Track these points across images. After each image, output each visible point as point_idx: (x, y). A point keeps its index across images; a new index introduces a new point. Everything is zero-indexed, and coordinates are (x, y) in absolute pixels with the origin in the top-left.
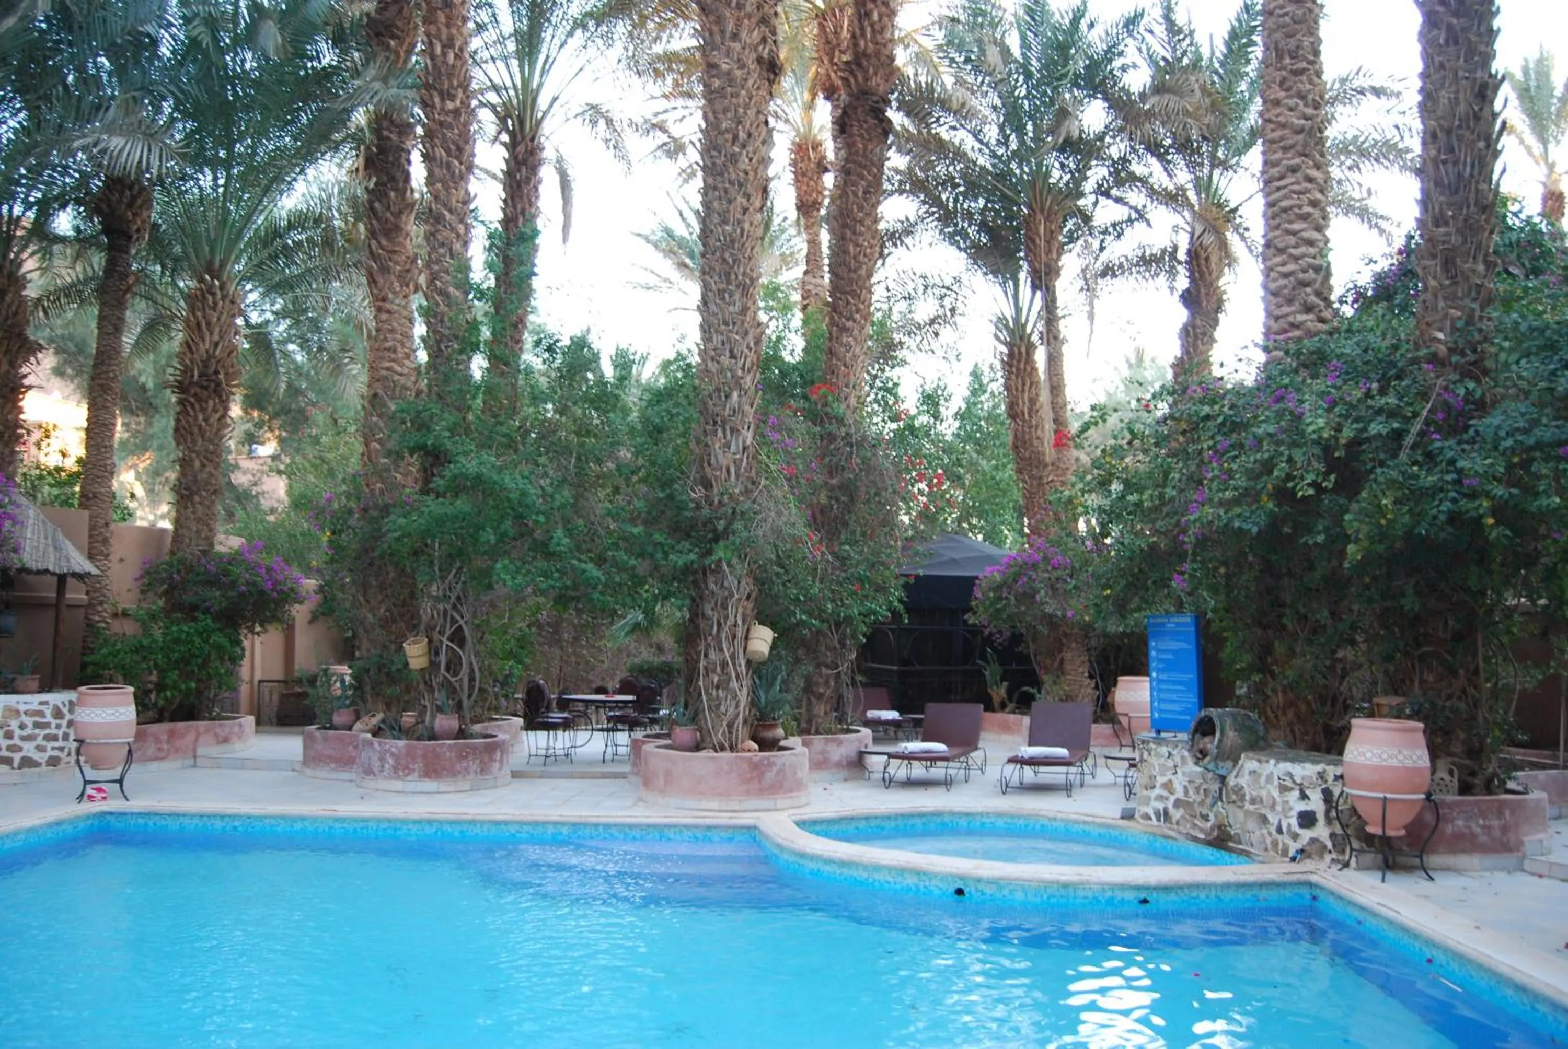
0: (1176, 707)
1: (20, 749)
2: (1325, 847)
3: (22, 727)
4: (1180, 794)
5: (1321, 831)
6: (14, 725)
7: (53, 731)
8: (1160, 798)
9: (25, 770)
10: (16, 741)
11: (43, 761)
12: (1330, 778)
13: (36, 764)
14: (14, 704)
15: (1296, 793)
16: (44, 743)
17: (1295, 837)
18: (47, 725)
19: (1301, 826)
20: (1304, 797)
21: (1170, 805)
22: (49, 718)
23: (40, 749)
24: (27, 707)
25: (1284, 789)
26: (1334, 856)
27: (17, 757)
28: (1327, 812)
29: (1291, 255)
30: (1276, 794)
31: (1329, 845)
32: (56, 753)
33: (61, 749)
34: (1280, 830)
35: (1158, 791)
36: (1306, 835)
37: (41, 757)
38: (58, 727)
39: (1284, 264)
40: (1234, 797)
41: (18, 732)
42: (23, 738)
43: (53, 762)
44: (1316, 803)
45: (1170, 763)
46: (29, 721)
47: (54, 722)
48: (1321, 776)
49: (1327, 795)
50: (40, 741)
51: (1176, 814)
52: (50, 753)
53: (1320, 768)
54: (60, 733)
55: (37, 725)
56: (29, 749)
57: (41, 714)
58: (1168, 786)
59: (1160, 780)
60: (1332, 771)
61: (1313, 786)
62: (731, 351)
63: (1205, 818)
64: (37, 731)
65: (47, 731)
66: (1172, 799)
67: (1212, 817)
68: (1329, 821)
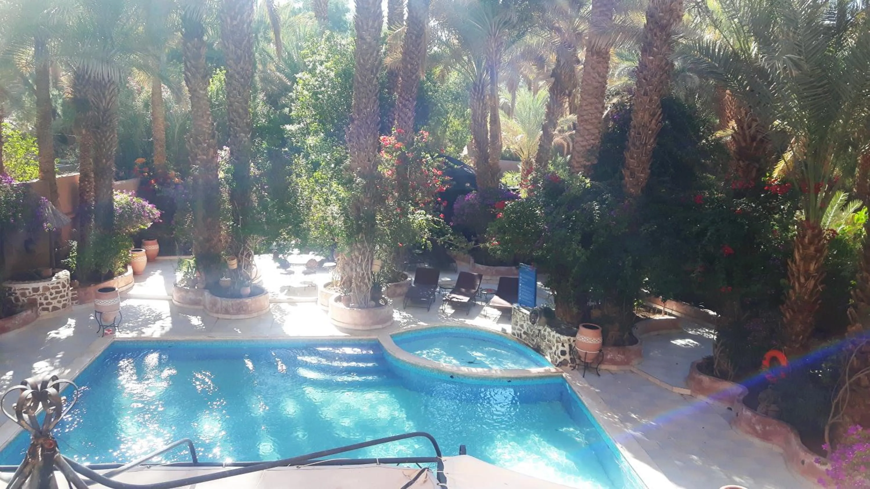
0: (527, 298)
1: (51, 303)
2: (568, 362)
3: (51, 294)
4: (525, 329)
5: (567, 357)
6: (48, 294)
7: (63, 293)
8: (519, 329)
9: (54, 312)
10: (49, 300)
11: (61, 307)
12: (572, 341)
13: (59, 308)
14: (47, 285)
15: (561, 344)
16: (60, 299)
17: (559, 357)
18: (61, 292)
19: (562, 355)
20: (563, 345)
21: (522, 332)
22: (61, 289)
23: (59, 302)
24: (52, 286)
25: (557, 342)
26: (571, 364)
27: (50, 307)
28: (570, 352)
29: (585, 139)
30: (555, 342)
31: (570, 362)
32: (64, 302)
33: (66, 300)
34: (555, 354)
35: (518, 327)
36: (563, 358)
37: (60, 305)
38: (65, 291)
39: (582, 141)
40: (543, 338)
41: (50, 297)
42: (52, 299)
43: (64, 306)
44: (567, 348)
45: (523, 319)
46: (53, 291)
47: (63, 290)
48: (569, 340)
49: (570, 346)
50: (59, 299)
51: (524, 336)
52: (63, 303)
53: (569, 337)
54: (65, 294)
55: (57, 293)
56: (55, 303)
57: (58, 287)
58: (522, 326)
59: (519, 323)
60: (572, 339)
61: (566, 342)
62: (369, 159)
63: (533, 340)
64: (57, 295)
65: (61, 294)
66: (523, 330)
67: (535, 340)
68: (570, 354)
